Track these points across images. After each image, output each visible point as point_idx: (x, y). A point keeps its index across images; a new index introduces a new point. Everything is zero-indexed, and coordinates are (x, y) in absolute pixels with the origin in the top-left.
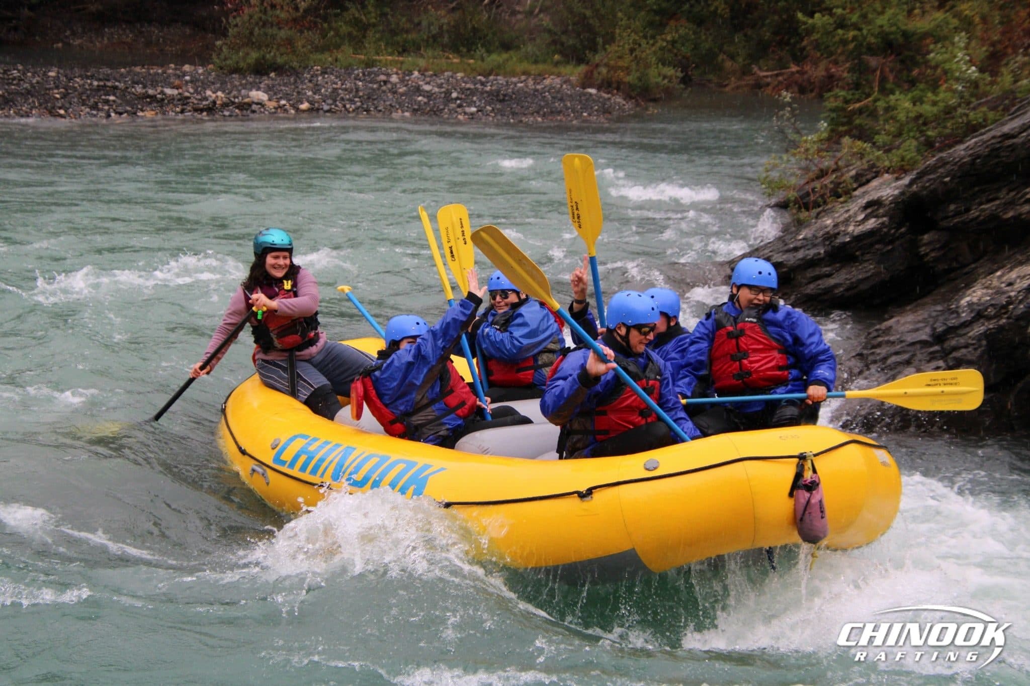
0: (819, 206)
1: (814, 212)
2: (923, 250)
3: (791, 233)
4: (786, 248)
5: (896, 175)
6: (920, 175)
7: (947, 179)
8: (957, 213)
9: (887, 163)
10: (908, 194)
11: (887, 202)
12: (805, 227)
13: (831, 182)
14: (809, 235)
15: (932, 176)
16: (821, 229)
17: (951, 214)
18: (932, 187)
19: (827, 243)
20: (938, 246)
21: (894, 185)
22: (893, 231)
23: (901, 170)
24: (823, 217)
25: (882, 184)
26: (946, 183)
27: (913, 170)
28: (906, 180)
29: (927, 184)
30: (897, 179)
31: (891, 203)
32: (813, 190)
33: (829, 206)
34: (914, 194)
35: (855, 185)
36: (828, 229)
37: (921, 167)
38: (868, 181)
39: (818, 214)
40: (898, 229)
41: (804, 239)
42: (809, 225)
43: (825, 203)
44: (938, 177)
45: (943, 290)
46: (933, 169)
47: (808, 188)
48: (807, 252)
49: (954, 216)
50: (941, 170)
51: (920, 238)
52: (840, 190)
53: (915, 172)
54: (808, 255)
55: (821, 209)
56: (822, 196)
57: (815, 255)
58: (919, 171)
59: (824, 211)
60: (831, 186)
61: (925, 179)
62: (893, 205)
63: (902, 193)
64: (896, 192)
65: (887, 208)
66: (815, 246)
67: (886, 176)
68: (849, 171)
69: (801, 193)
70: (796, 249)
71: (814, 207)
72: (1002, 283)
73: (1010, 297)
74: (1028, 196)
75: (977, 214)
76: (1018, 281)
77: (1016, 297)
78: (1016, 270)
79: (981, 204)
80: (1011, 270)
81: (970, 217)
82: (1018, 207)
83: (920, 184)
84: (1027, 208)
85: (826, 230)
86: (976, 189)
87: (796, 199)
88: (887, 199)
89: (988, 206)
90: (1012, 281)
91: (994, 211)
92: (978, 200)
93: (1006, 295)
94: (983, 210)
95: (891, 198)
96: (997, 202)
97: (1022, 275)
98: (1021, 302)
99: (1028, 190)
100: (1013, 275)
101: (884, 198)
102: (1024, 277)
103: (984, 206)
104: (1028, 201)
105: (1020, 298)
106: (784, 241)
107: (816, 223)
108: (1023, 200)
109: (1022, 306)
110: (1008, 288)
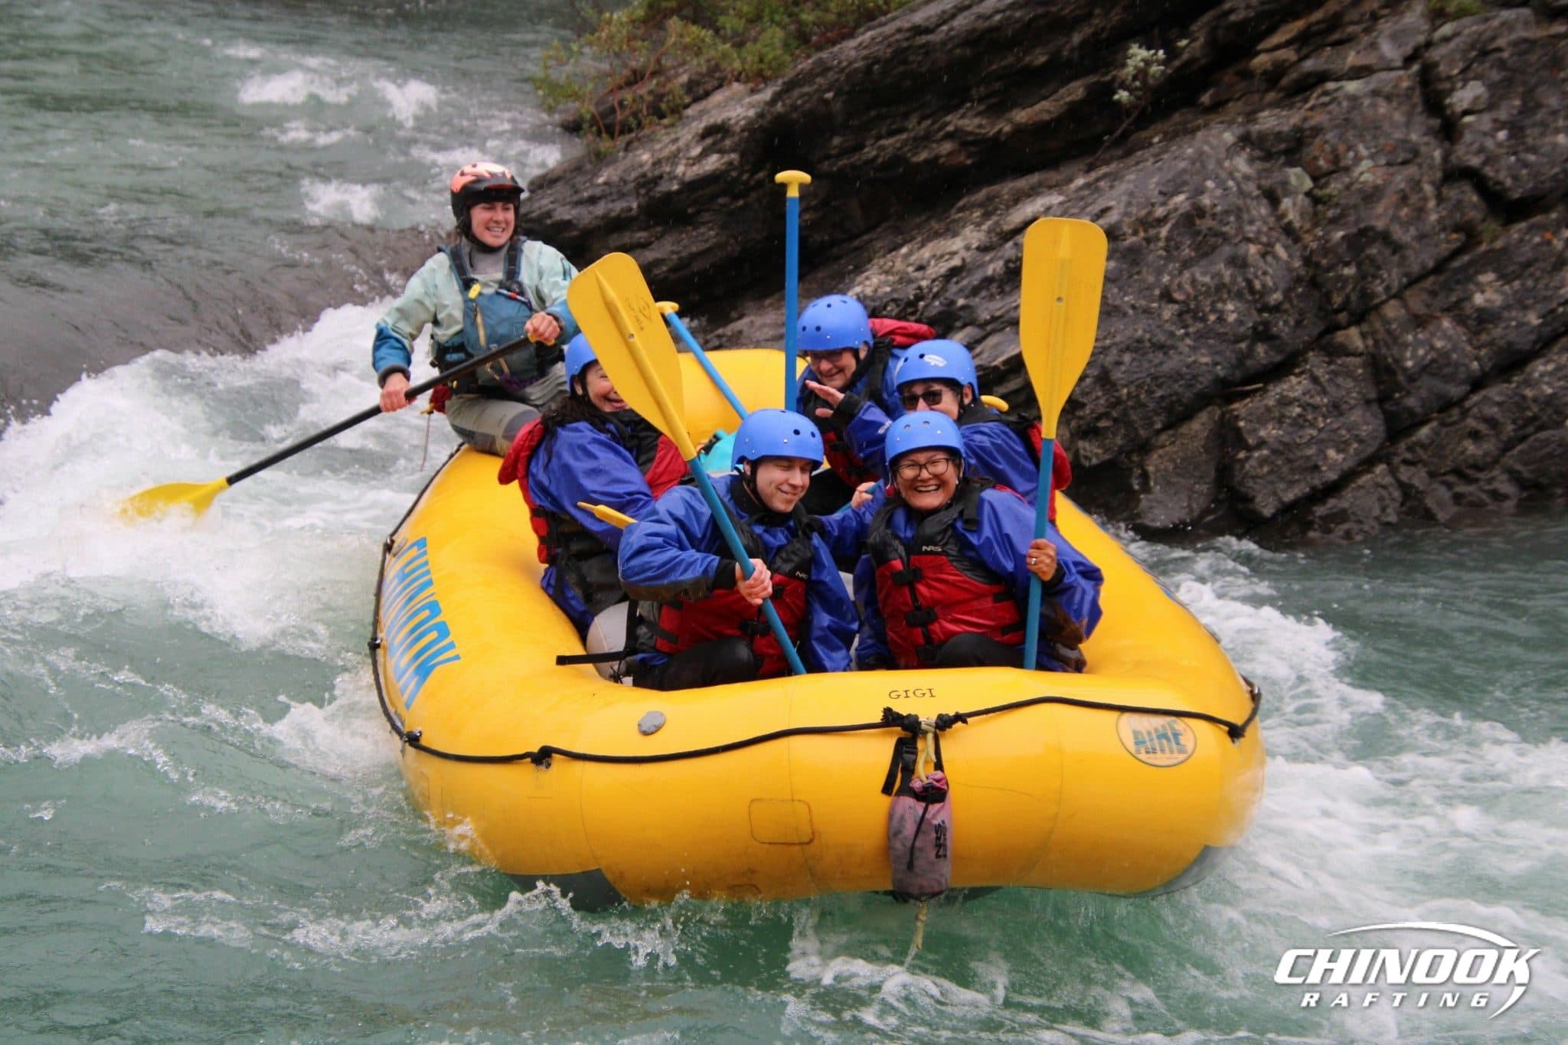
0: (630, 130)
1: (621, 141)
3: (586, 173)
4: (575, 198)
5: (750, 85)
6: (789, 87)
7: (829, 95)
8: (844, 152)
9: (737, 65)
10: (769, 117)
11: (737, 129)
12: (608, 165)
13: (650, 92)
14: (615, 179)
15: (807, 90)
16: (633, 168)
17: (834, 152)
18: (808, 106)
19: (643, 191)
20: (813, 203)
21: (747, 100)
22: (745, 177)
23: (758, 78)
24: (637, 149)
25: (729, 99)
26: (826, 102)
27: (777, 78)
28: (767, 95)
29: (799, 102)
30: (753, 91)
31: (743, 130)
32: (621, 103)
33: (647, 131)
34: (779, 118)
35: (687, 100)
36: (646, 168)
37: (789, 73)
38: (707, 94)
39: (629, 144)
40: (753, 173)
41: (606, 183)
42: (615, 161)
43: (640, 125)
44: (816, 91)
45: (820, 275)
46: (808, 77)
47: (613, 100)
48: (611, 206)
49: (839, 156)
50: (820, 80)
52: (663, 106)
53: (780, 82)
54: (612, 210)
55: (633, 135)
56: (635, 115)
57: (622, 210)
58: (786, 79)
59: (639, 139)
60: (649, 98)
61: (796, 93)
62: (746, 134)
63: (761, 116)
64: (751, 113)
65: (737, 138)
66: (622, 195)
67: (736, 85)
68: (678, 75)
69: (601, 109)
70: (593, 200)
71: (622, 133)
72: (909, 265)
73: (920, 288)
74: (950, 128)
75: (874, 153)
76: (933, 262)
77: (930, 289)
78: (930, 245)
79: (879, 137)
80: (923, 245)
81: (864, 158)
82: (934, 145)
83: (788, 102)
84: (947, 147)
85: (640, 170)
86: (873, 113)
87: (593, 117)
88: (737, 123)
89: (891, 141)
90: (924, 262)
91: (900, 149)
92: (874, 132)
93: (915, 285)
94: (882, 148)
95: (742, 123)
96: (904, 136)
97: (939, 253)
98: (936, 296)
99: (948, 118)
100: (926, 253)
101: (732, 122)
102: (942, 256)
103: (884, 142)
104: (949, 136)
105: (935, 290)
106: (573, 186)
107: (624, 158)
108: (942, 133)
109: (937, 303)
110: (918, 274)
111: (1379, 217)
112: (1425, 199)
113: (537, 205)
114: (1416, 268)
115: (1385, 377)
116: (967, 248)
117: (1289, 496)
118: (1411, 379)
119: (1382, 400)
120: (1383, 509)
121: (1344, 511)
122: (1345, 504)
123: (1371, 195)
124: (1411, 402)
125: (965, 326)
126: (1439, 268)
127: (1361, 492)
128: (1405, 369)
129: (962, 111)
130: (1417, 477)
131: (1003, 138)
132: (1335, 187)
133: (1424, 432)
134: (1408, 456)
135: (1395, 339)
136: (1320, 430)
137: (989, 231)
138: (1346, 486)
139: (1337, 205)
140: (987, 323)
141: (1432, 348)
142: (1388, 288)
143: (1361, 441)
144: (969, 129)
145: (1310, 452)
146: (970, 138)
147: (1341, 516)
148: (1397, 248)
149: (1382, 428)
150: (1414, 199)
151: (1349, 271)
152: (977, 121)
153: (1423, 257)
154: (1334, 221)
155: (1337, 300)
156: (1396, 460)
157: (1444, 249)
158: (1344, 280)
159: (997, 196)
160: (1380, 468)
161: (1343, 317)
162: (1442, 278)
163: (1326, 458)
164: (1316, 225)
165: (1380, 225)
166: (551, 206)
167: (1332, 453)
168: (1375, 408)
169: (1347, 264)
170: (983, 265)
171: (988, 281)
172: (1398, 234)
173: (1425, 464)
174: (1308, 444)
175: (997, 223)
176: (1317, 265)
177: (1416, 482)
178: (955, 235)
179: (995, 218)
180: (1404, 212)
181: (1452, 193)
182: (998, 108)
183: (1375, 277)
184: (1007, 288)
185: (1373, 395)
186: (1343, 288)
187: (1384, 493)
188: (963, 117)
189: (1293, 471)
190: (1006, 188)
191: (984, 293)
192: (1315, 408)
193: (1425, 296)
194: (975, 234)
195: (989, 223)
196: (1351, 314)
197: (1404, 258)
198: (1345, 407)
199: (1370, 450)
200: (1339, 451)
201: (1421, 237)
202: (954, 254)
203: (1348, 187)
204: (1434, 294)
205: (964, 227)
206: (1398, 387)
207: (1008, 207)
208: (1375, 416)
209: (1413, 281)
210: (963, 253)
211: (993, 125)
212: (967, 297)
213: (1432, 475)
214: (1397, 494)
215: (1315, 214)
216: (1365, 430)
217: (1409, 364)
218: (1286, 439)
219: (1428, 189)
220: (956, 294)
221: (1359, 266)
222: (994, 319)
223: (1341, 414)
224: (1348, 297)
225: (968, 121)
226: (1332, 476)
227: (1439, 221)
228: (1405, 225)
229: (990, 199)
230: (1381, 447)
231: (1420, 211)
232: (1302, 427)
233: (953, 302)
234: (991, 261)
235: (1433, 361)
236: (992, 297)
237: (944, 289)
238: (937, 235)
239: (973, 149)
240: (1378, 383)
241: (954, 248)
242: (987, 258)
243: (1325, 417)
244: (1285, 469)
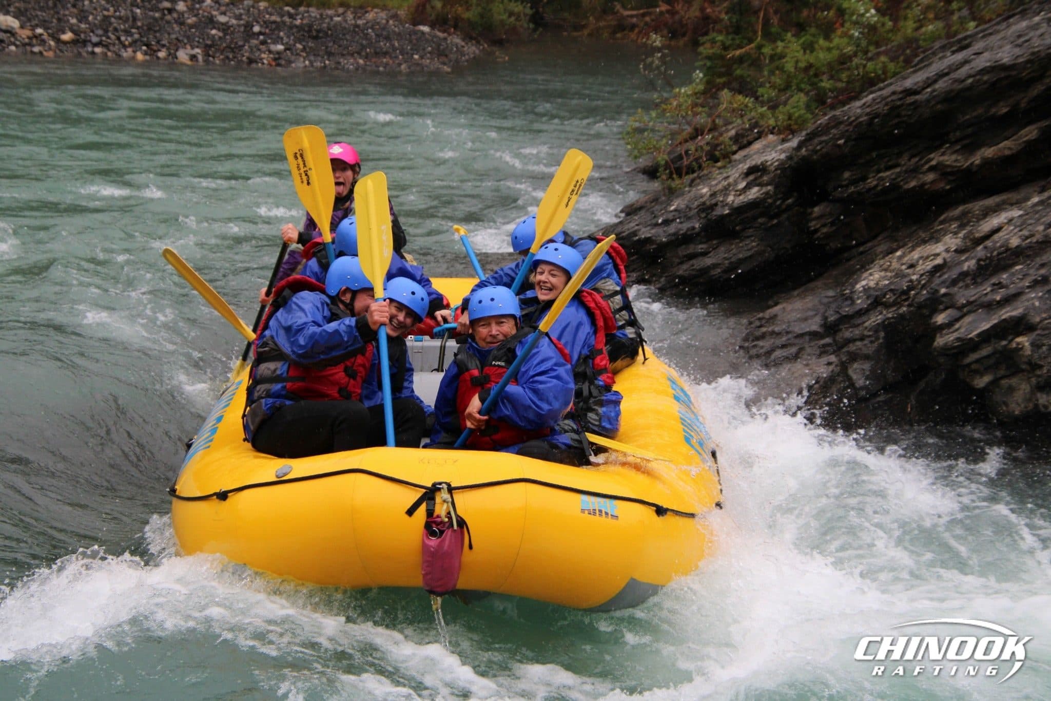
0: (693, 172)
1: (687, 179)
2: (813, 225)
3: (662, 203)
4: (654, 221)
5: (782, 136)
6: (810, 137)
7: (841, 142)
8: (854, 182)
9: (772, 122)
10: (796, 159)
11: (772, 168)
12: (677, 197)
13: (708, 144)
14: (683, 206)
15: (824, 138)
16: (696, 198)
17: (844, 183)
18: (824, 150)
19: (703, 215)
20: (829, 220)
21: (780, 147)
22: (778, 203)
23: (788, 130)
24: (699, 184)
25: (766, 147)
26: (839, 146)
27: (801, 130)
28: (794, 143)
29: (818, 148)
30: (784, 141)
31: (776, 170)
32: (686, 152)
33: (705, 172)
34: (804, 159)
35: (735, 148)
36: (704, 199)
37: (810, 127)
38: (750, 143)
39: (693, 181)
40: (784, 200)
41: (675, 210)
42: (683, 194)
43: (700, 167)
44: (831, 138)
45: (835, 273)
46: (825, 129)
47: (681, 150)
48: (679, 226)
49: (847, 186)
50: (834, 131)
51: (809, 210)
52: (717, 153)
53: (804, 133)
54: (680, 229)
55: (695, 175)
56: (696, 160)
57: (688, 229)
58: (809, 131)
59: (699, 177)
60: (707, 148)
61: (816, 141)
62: (779, 172)
63: (790, 158)
64: (783, 156)
65: (772, 175)
66: (688, 218)
67: (771, 137)
68: (727, 131)
69: (672, 157)
70: (666, 222)
71: (687, 173)
72: (903, 264)
73: (911, 281)
74: (934, 163)
75: (875, 183)
76: (921, 262)
77: (919, 281)
78: (919, 249)
79: (879, 171)
80: (913, 249)
81: (867, 187)
82: (921, 176)
83: (810, 148)
84: (930, 177)
85: (701, 200)
86: (874, 154)
87: (667, 162)
88: (772, 164)
89: (888, 173)
90: (914, 261)
91: (894, 179)
92: (876, 167)
93: (907, 279)
94: (882, 179)
95: (776, 164)
96: (898, 170)
97: (925, 255)
98: (923, 287)
99: (932, 156)
100: (916, 255)
101: (769, 163)
102: (927, 257)
103: (881, 175)
104: (932, 169)
105: (923, 282)
106: (653, 213)
107: (689, 192)
108: (927, 167)
109: (925, 292)
110: (910, 271)
113: (626, 227)
116: (947, 251)
125: (946, 308)
129: (942, 150)
131: (975, 169)
137: (965, 238)
140: (964, 306)
144: (948, 163)
146: (949, 170)
152: (954, 157)
159: (968, 212)
166: (637, 228)
170: (960, 263)
171: (964, 275)
175: (970, 232)
178: (938, 241)
179: (969, 228)
182: (970, 148)
184: (979, 280)
188: (943, 154)
190: (977, 206)
191: (961, 284)
194: (953, 240)
195: (964, 232)
202: (938, 255)
205: (945, 235)
207: (979, 220)
210: (944, 255)
211: (967, 160)
212: (947, 287)
220: (939, 285)
222: (969, 303)
225: (948, 158)
229: (964, 214)
233: (937, 291)
234: (966, 260)
236: (967, 286)
237: (930, 281)
238: (925, 242)
239: (951, 178)
241: (938, 251)
242: (963, 258)
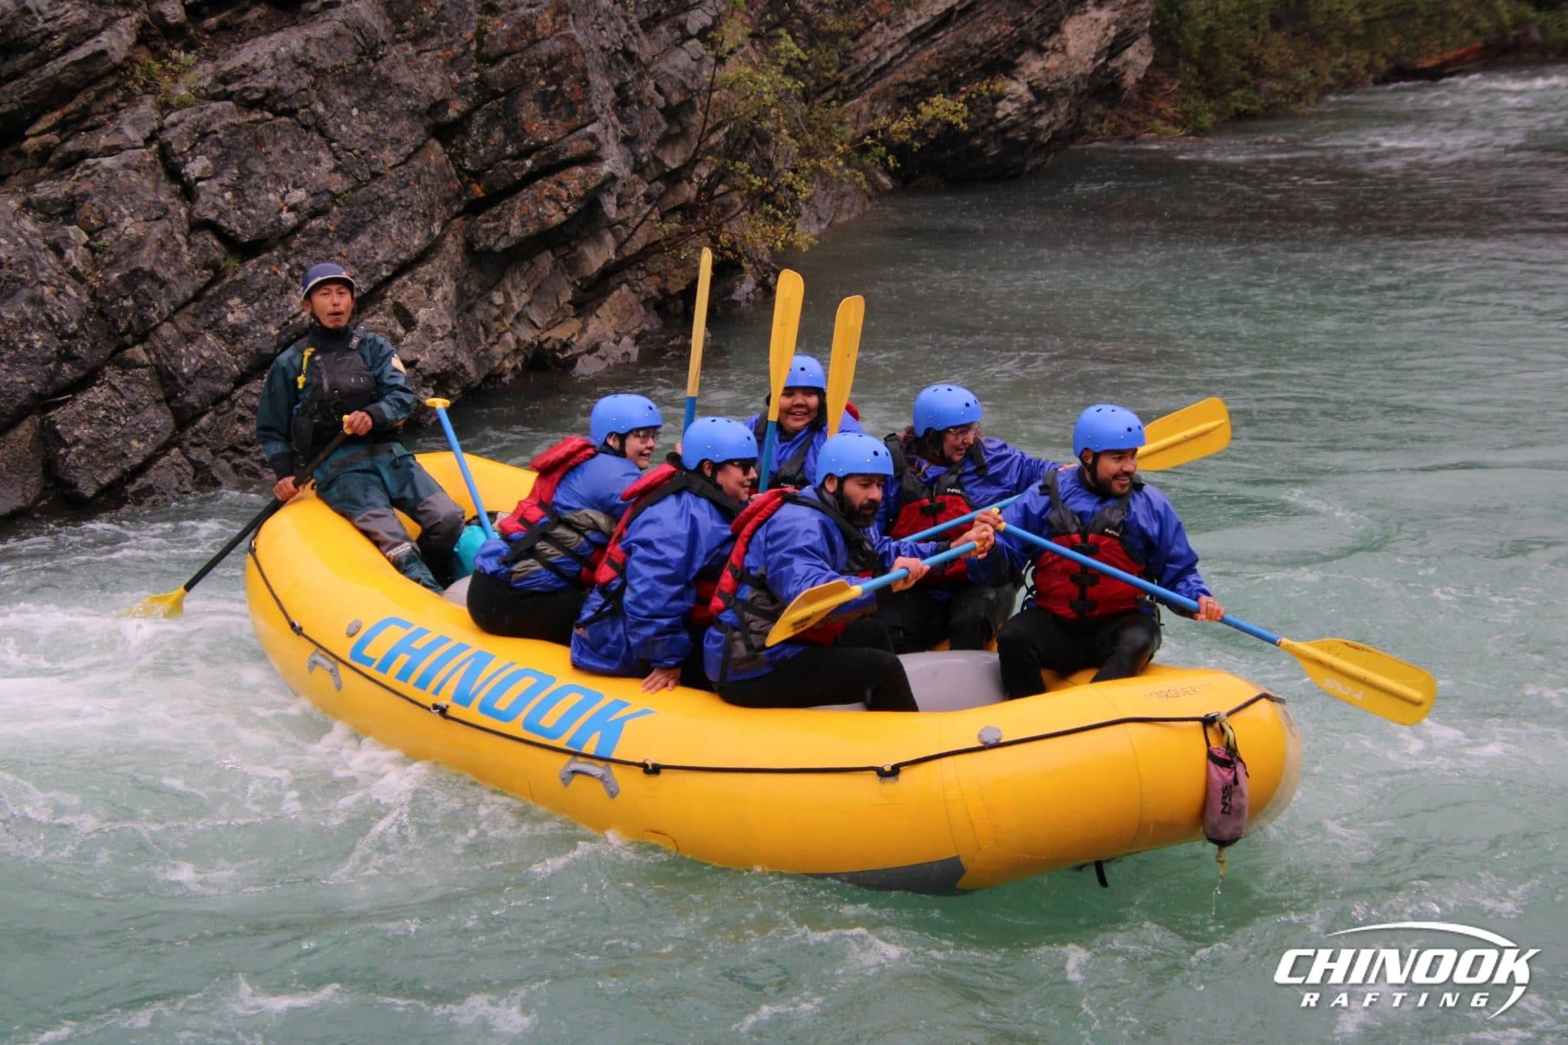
111: (144, 260)
112: (179, 245)
114: (180, 298)
115: (168, 382)
117: (105, 480)
118: (188, 382)
119: (169, 399)
120: (181, 483)
121: (150, 487)
122: (150, 481)
123: (136, 245)
124: (191, 399)
126: (198, 296)
127: (162, 471)
128: (183, 375)
130: (204, 455)
132: (107, 239)
133: (204, 421)
134: (195, 440)
135: (172, 352)
136: (123, 426)
138: (150, 467)
139: (111, 253)
141: (201, 356)
142: (160, 314)
143: (156, 432)
145: (119, 443)
147: (149, 490)
148: (163, 283)
149: (171, 421)
150: (170, 245)
151: (129, 303)
153: (185, 289)
154: (110, 265)
155: (123, 326)
156: (186, 444)
157: (200, 282)
158: (126, 310)
160: (175, 451)
161: (129, 338)
162: (201, 304)
163: (130, 447)
164: (96, 269)
165: (147, 267)
167: (135, 443)
168: (164, 405)
169: (125, 298)
172: (161, 272)
173: (208, 445)
174: (115, 438)
176: (102, 299)
177: (202, 458)
180: (164, 256)
181: (199, 239)
183: (148, 306)
185: (161, 396)
186: (125, 316)
187: (180, 470)
189: (105, 459)
192: (116, 409)
193: (191, 319)
196: (135, 336)
197: (169, 291)
198: (140, 407)
199: (165, 438)
200: (140, 441)
201: (180, 274)
203: (117, 239)
204: (196, 316)
206: (180, 389)
208: (165, 412)
209: (179, 308)
213: (214, 453)
214: (189, 469)
215: (95, 261)
216: (158, 424)
217: (186, 370)
218: (97, 436)
219: (180, 237)
221: (135, 298)
223: (138, 413)
224: (130, 323)
226: (138, 461)
227: (193, 260)
228: (167, 265)
230: (173, 434)
231: (176, 254)
232: (108, 425)
235: (203, 367)
240: (164, 386)
243: (125, 416)
244: (99, 459)
